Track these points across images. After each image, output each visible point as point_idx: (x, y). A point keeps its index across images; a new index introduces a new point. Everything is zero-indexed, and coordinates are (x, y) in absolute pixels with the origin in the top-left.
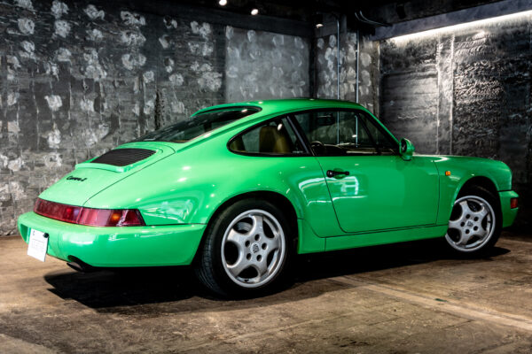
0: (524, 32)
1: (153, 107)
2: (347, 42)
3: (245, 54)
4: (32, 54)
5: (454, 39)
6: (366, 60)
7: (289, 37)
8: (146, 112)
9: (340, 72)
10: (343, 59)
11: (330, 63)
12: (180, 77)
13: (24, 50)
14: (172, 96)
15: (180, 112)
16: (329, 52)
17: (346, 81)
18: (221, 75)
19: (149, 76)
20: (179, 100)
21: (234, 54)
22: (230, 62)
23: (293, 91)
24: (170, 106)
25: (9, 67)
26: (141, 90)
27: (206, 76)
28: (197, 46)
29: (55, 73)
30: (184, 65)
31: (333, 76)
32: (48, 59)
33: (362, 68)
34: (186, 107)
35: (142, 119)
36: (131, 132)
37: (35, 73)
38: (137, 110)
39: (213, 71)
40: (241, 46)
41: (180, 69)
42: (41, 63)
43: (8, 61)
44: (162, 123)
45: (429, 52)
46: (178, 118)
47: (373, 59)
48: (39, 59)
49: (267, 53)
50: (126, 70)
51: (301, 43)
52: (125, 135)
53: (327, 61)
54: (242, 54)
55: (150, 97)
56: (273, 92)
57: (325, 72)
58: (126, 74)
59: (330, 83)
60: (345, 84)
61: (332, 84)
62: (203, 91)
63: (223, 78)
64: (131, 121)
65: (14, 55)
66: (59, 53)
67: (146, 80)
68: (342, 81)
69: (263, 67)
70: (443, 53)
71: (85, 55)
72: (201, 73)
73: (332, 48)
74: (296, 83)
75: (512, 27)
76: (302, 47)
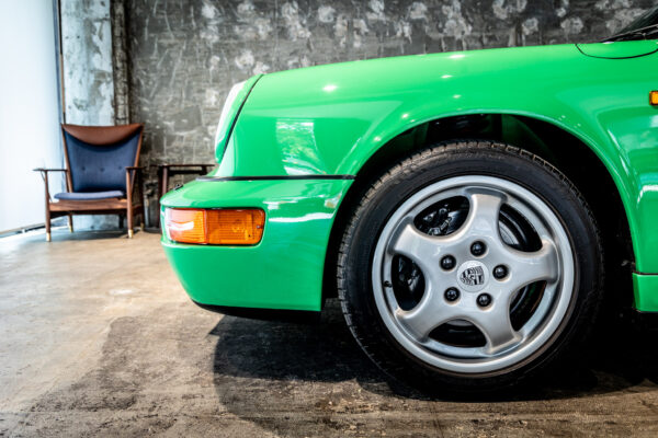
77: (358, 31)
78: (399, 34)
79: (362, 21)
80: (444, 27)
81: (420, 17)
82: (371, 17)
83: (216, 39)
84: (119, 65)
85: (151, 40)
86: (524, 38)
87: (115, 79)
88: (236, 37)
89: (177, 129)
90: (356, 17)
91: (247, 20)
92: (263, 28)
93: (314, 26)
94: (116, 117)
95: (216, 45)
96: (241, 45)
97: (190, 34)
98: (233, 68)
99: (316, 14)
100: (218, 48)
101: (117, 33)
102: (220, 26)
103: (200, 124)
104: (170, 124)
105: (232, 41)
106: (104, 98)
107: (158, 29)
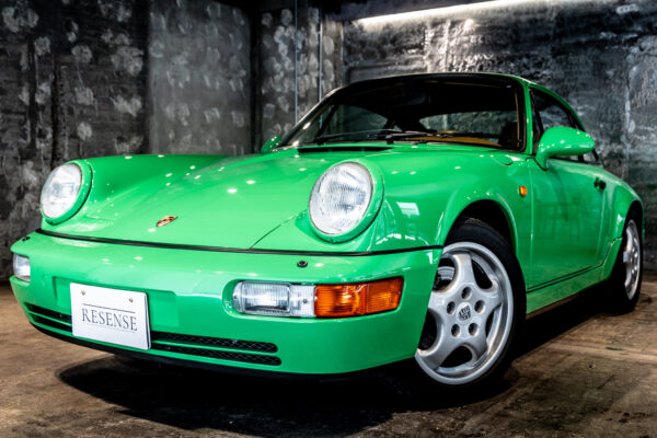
0: (542, 20)
1: (49, 93)
2: (309, 19)
3: (173, 25)
5: (449, 24)
6: (329, 46)
7: (227, 7)
8: (39, 100)
9: (299, 59)
10: (304, 43)
11: (283, 48)
12: (87, 50)
14: (76, 78)
15: (88, 103)
16: (280, 31)
17: (307, 73)
18: (142, 53)
19: (43, 45)
20: (86, 86)
21: (159, 24)
22: (154, 34)
23: (231, 83)
24: (74, 93)
26: (32, 65)
27: (123, 51)
28: (110, 6)
30: (93, 32)
31: (286, 65)
33: (325, 56)
34: (95, 96)
35: (33, 110)
36: (16, 130)
38: (25, 97)
39: (131, 46)
40: (167, 13)
41: (87, 37)
44: (60, 119)
45: (415, 40)
46: (85, 111)
47: (336, 45)
49: (200, 26)
50: (8, 31)
51: (241, 17)
52: (8, 134)
53: (277, 45)
54: (169, 25)
55: (44, 78)
56: (208, 83)
57: (274, 59)
58: (9, 38)
59: (282, 74)
60: (306, 77)
61: (286, 75)
62: (118, 73)
63: (145, 58)
64: (18, 113)
67: (39, 51)
68: (302, 72)
69: (195, 46)
70: (433, 42)
72: (116, 46)
73: (286, 27)
74: (236, 72)
75: (527, 13)
76: (242, 22)
86: (36, 58)
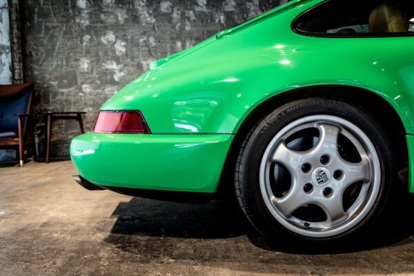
4: (204, 7)
13: (198, 5)
25: (186, 20)
29: (223, 22)
32: (217, 10)
37: (207, 23)
42: (211, 14)
43: (186, 15)
48: (209, 11)
65: (190, 9)
66: (226, 4)
71: (247, 3)
77: (189, 19)
78: (217, 21)
79: (191, 12)
80: (247, 16)
81: (231, 10)
82: (197, 9)
83: (87, 23)
84: (15, 40)
85: (40, 23)
87: (12, 51)
88: (102, 22)
89: (60, 87)
90: (187, 9)
91: (110, 10)
92: (121, 16)
93: (157, 14)
94: (13, 78)
95: (87, 27)
96: (106, 28)
97: (68, 19)
98: (100, 43)
99: (159, 7)
100: (89, 30)
101: (14, 17)
102: (90, 14)
103: (76, 83)
104: (54, 83)
105: (99, 25)
106: (4, 65)
107: (44, 15)
